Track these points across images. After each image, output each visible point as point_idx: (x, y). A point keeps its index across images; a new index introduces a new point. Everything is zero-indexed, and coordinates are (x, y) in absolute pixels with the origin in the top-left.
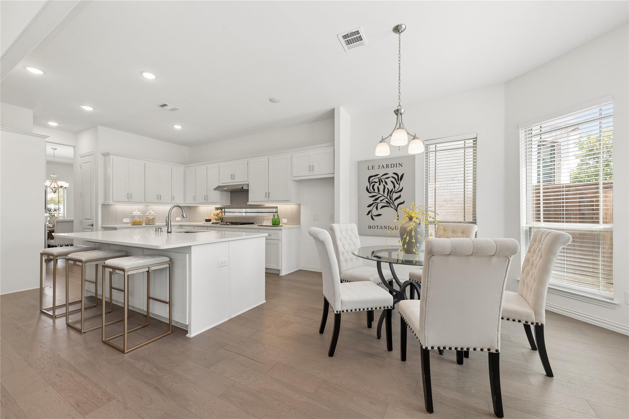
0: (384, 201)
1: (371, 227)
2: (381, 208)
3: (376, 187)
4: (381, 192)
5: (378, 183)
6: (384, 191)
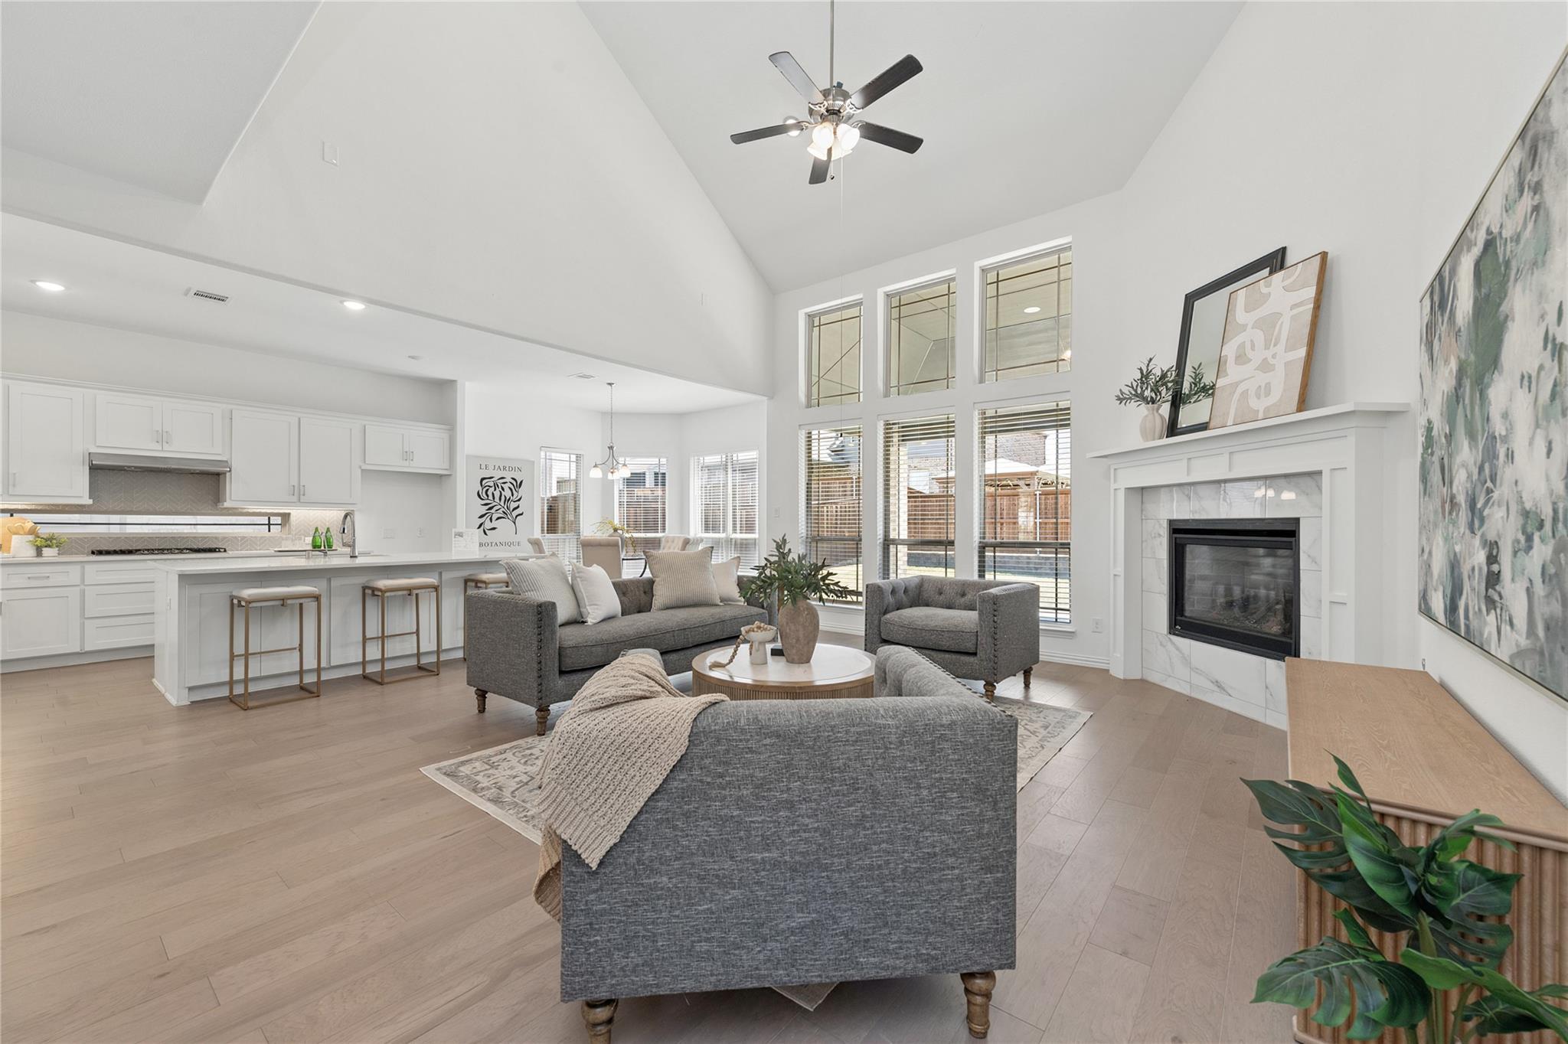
0: (500, 511)
1: (484, 544)
2: (497, 519)
3: (490, 493)
4: (497, 499)
5: (493, 488)
6: (500, 499)
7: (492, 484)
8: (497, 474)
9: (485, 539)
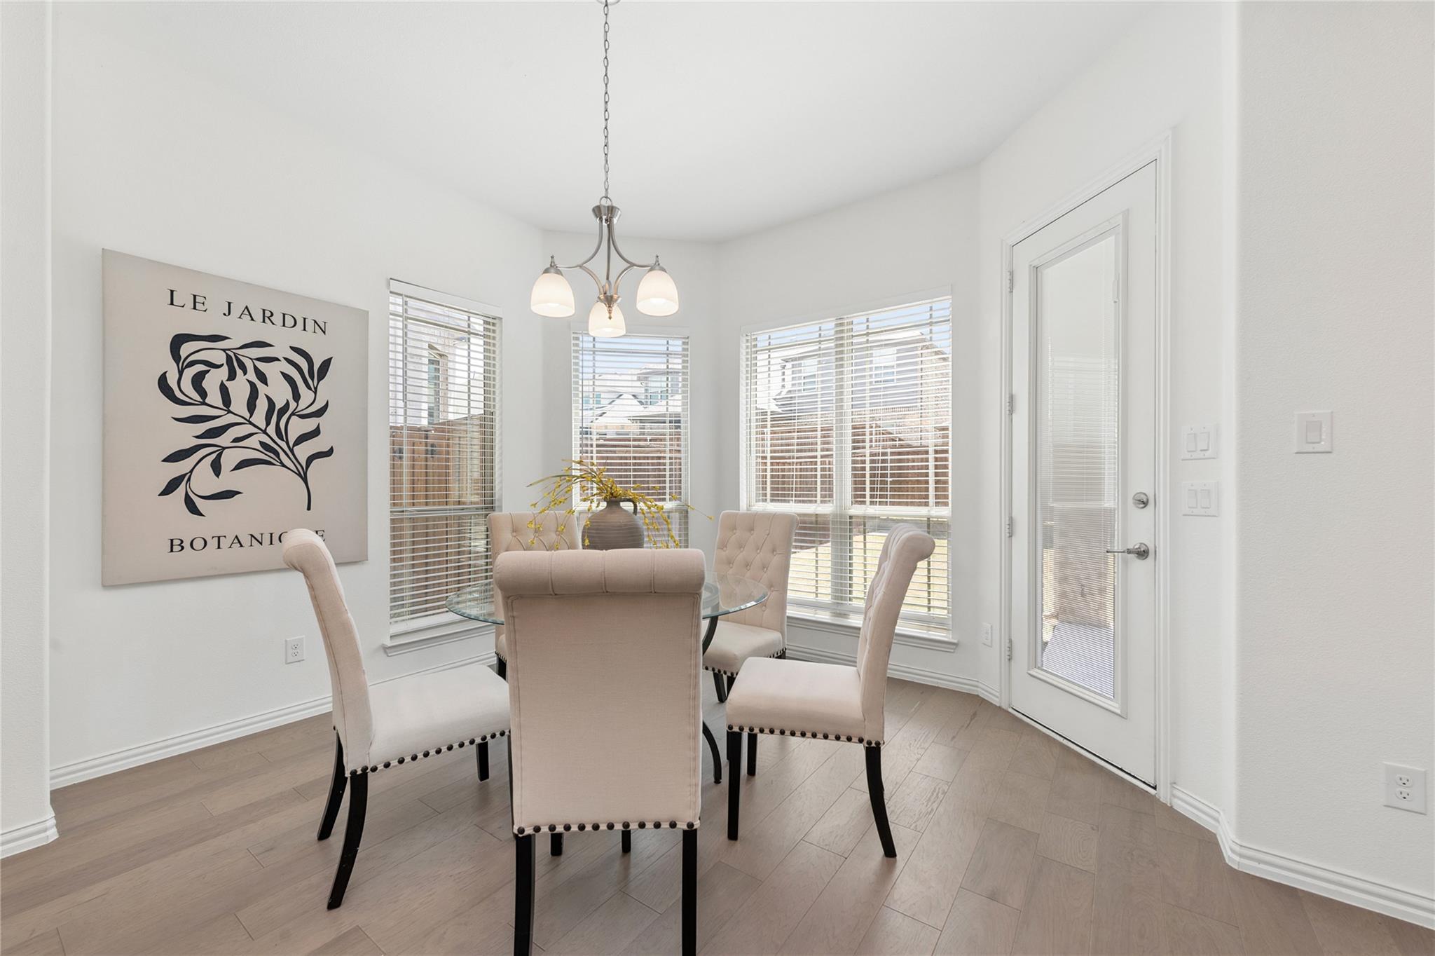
0: (254, 442)
1: (186, 544)
2: (237, 468)
3: (211, 383)
4: (238, 406)
5: (224, 371)
6: (251, 406)
7: (219, 358)
8: (240, 332)
9: (188, 526)
